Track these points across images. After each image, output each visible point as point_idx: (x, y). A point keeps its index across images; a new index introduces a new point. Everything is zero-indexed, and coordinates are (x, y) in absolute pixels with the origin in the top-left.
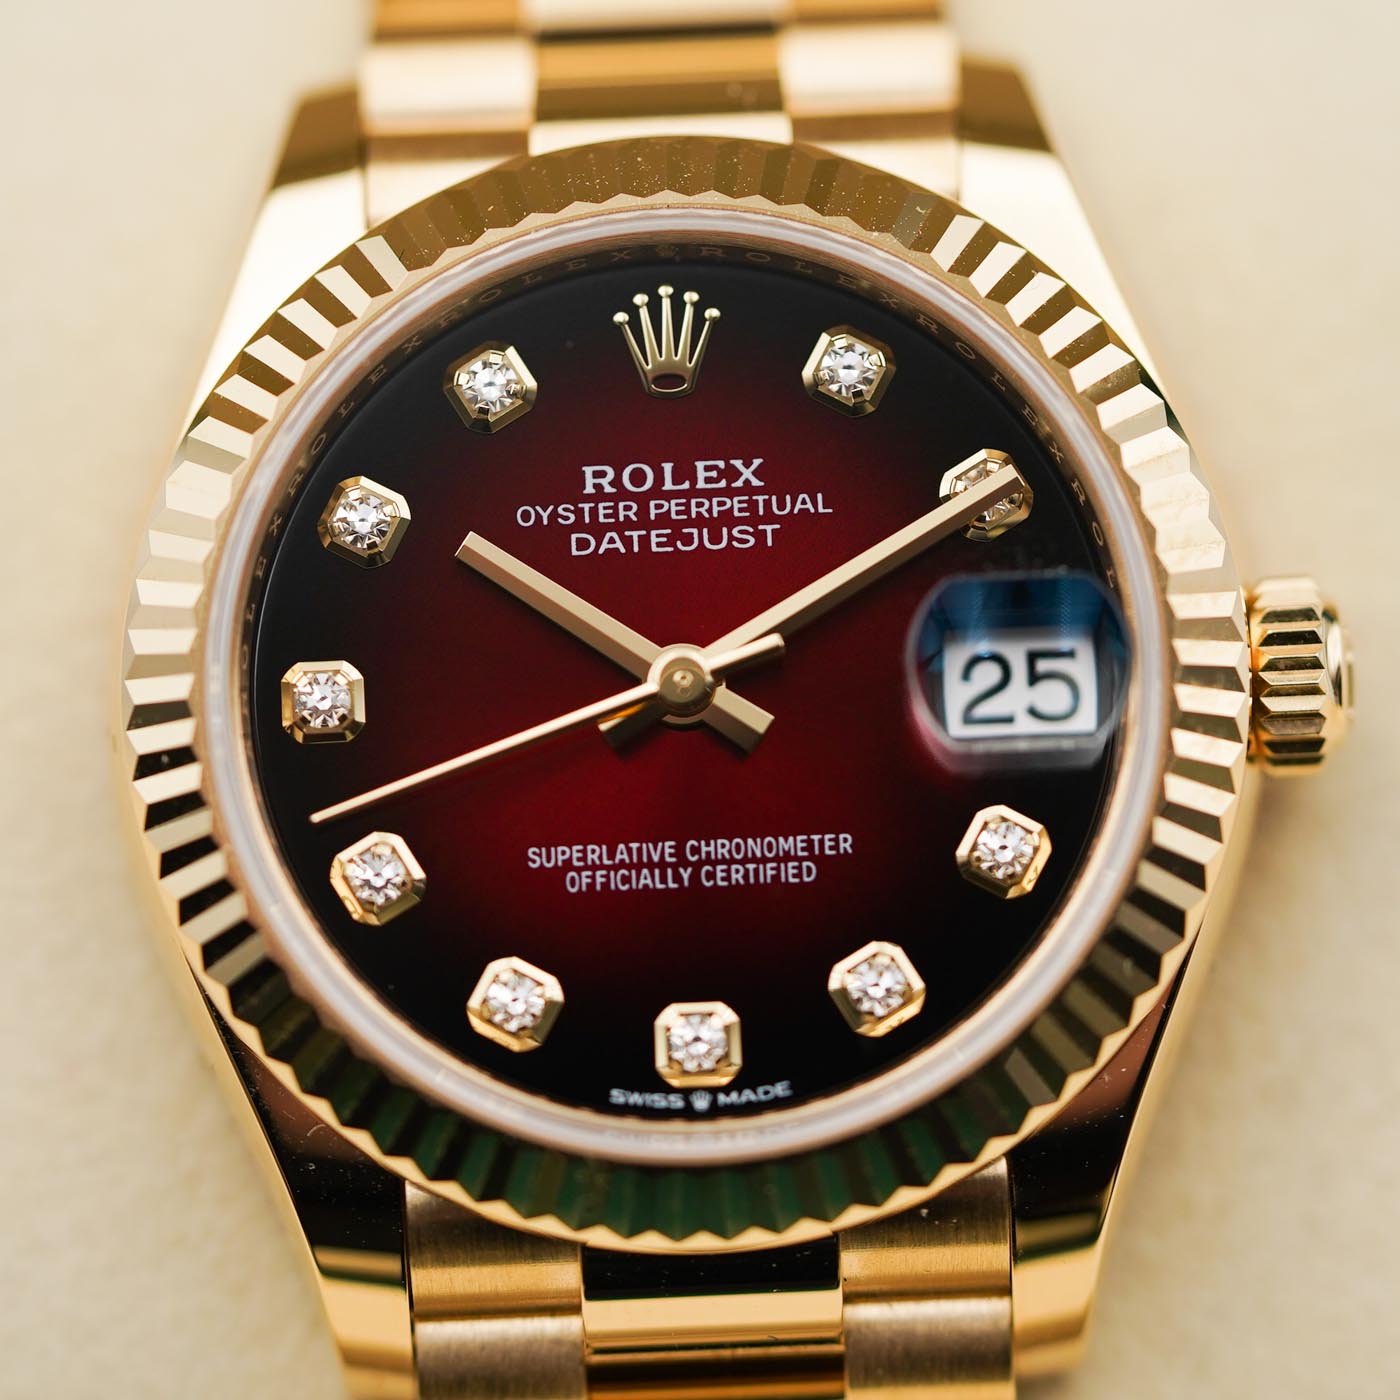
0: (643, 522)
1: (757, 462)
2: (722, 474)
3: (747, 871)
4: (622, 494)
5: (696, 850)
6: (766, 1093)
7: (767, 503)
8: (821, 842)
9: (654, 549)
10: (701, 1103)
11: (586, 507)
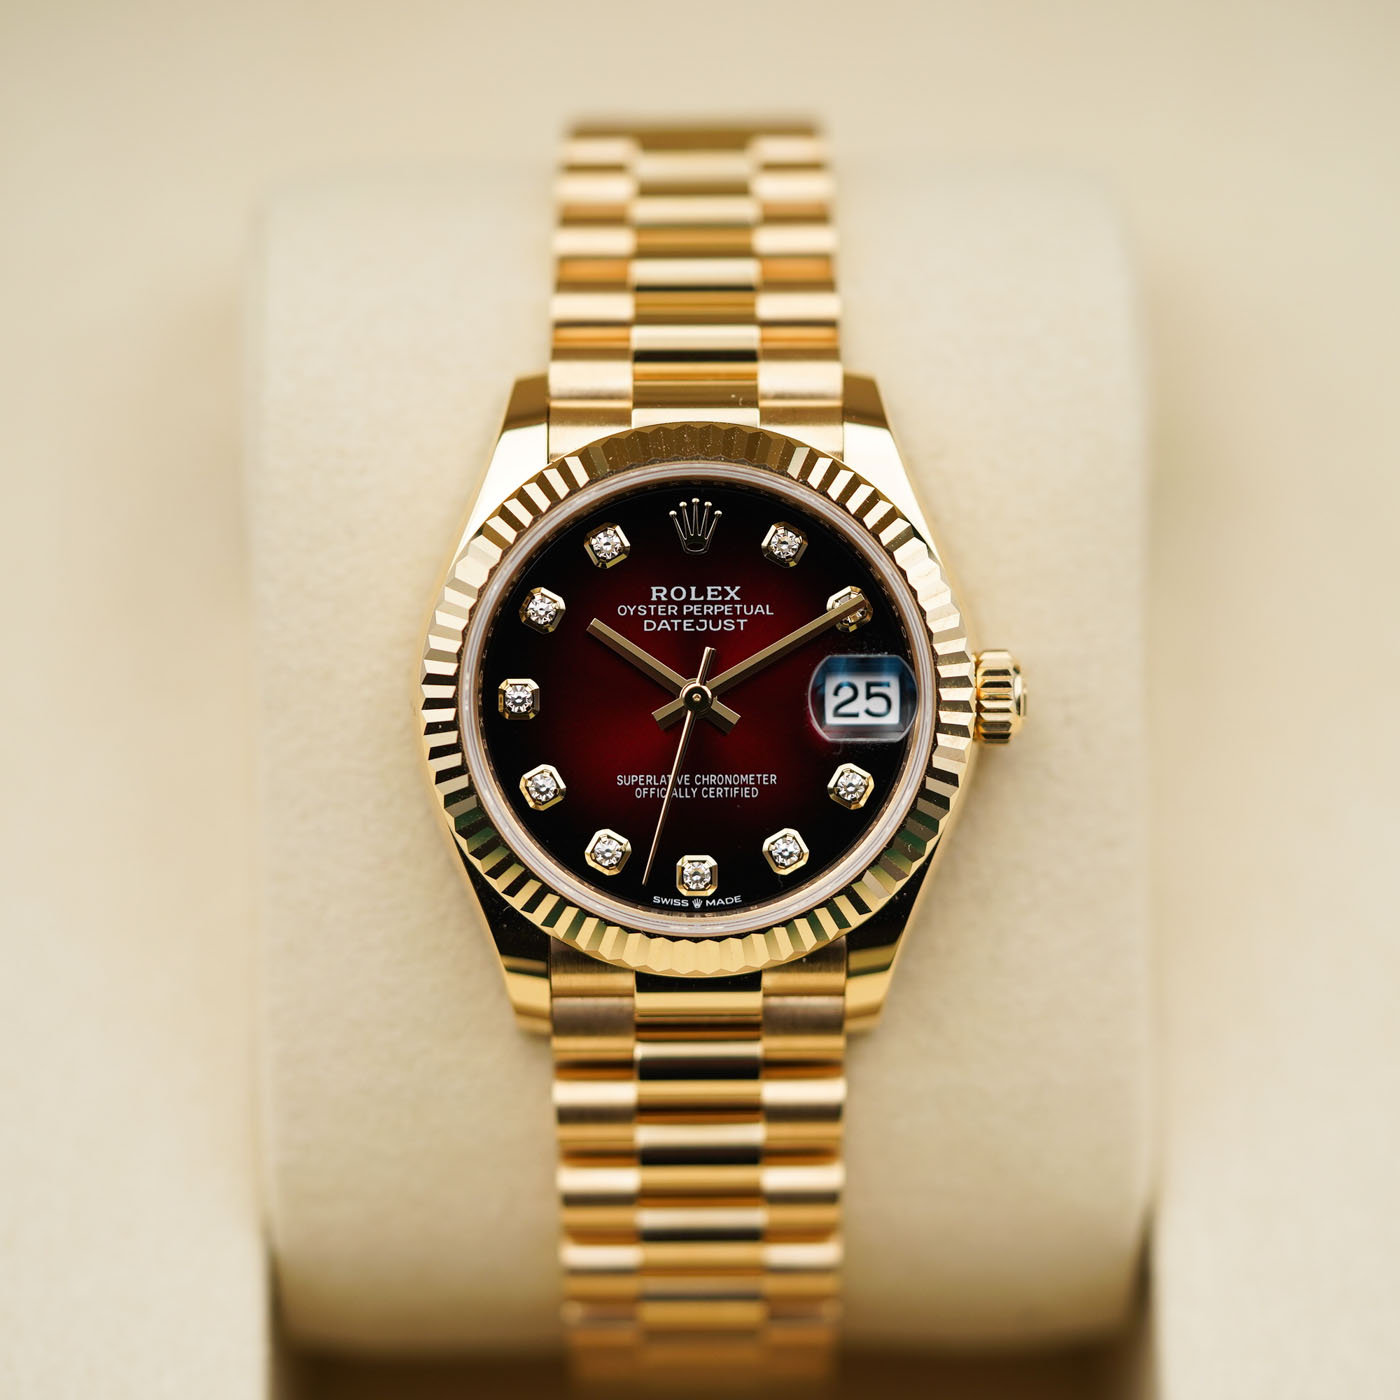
0: (680, 616)
1: (737, 588)
2: (720, 593)
3: (724, 791)
4: (670, 601)
5: (699, 780)
6: (729, 901)
7: (742, 609)
8: (762, 778)
9: (685, 629)
10: (697, 905)
11: (652, 607)
